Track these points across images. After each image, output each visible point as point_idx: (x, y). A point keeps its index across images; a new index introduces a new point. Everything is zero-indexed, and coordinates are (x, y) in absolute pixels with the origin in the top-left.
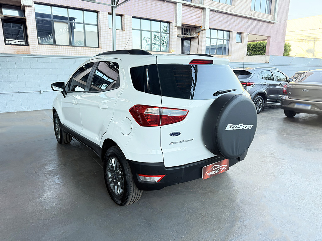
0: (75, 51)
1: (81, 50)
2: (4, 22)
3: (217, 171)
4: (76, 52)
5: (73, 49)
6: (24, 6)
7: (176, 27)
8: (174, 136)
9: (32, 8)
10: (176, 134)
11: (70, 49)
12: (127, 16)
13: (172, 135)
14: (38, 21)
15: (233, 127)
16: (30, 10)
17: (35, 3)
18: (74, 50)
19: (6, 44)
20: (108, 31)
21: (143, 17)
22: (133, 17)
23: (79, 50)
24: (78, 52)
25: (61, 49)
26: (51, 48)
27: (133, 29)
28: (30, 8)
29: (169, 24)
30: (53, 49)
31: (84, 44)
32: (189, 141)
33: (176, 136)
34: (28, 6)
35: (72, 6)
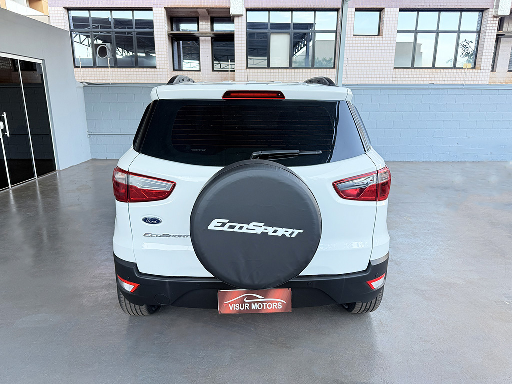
0: (295, 75)
1: (304, 74)
2: (214, 41)
3: (254, 307)
4: (296, 77)
5: (292, 72)
6: (234, 16)
7: (497, 17)
8: (149, 223)
9: (244, 18)
10: (152, 220)
11: (288, 74)
12: (390, 9)
13: (145, 220)
14: (250, 36)
15: (230, 227)
16: (240, 22)
17: (248, 10)
18: (293, 74)
19: (213, 71)
20: (352, 39)
21: (423, 7)
22: (401, 10)
23: (301, 74)
24: (299, 77)
25: (275, 74)
26: (262, 74)
27: (399, 32)
28: (240, 19)
29: (481, 13)
30: (264, 74)
31: (311, 64)
32: (180, 237)
33: (153, 223)
34: (239, 16)
35: (298, 7)
